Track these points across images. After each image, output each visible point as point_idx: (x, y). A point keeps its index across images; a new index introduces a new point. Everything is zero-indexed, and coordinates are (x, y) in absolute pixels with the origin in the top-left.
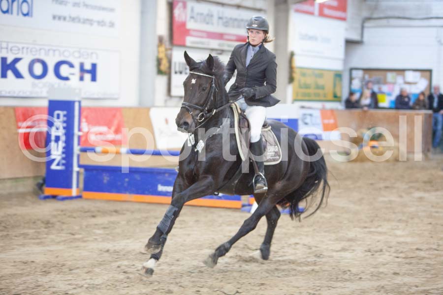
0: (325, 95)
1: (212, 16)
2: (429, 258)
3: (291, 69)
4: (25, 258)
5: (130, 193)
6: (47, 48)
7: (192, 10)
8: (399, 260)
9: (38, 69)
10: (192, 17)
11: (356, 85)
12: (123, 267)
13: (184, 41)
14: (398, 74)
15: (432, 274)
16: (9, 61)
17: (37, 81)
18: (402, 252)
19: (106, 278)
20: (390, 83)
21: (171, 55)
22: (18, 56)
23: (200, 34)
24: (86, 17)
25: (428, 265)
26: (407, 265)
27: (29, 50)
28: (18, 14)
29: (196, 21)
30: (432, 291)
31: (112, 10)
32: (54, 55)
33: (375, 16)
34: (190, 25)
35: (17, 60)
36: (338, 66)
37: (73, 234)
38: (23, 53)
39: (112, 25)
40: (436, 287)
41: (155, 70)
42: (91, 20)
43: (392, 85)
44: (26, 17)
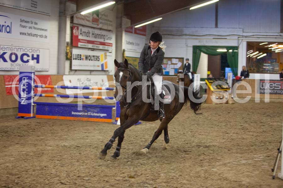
1: (90, 33)
3: (124, 57)
5: (58, 115)
6: (17, 48)
7: (81, 30)
10: (81, 34)
13: (78, 44)
14: (169, 60)
17: (13, 63)
20: (165, 64)
21: (72, 51)
22: (5, 51)
23: (84, 41)
24: (35, 33)
27: (10, 48)
28: (5, 32)
29: (82, 36)
31: (46, 30)
32: (20, 51)
34: (80, 37)
35: (4, 53)
38: (7, 50)
39: (46, 37)
41: (65, 58)
42: (37, 35)
43: (165, 65)
44: (9, 34)
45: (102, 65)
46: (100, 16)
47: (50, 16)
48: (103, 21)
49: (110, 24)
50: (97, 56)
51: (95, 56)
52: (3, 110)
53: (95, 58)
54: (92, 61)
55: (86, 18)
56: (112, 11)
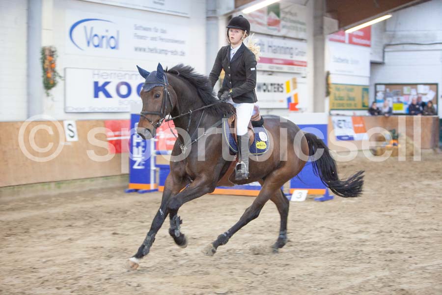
0: (355, 105)
1: (263, 45)
2: (429, 237)
3: (328, 84)
4: (96, 244)
6: (130, 73)
8: (405, 240)
9: (124, 90)
11: (380, 96)
12: (174, 251)
14: (413, 88)
15: (430, 252)
16: (100, 84)
17: (123, 99)
18: (407, 233)
19: (157, 261)
22: (108, 80)
24: (162, 48)
25: (428, 243)
26: (411, 245)
27: (116, 75)
28: (107, 48)
30: (427, 268)
31: (183, 42)
32: (136, 79)
33: (393, 43)
35: (106, 83)
36: (365, 82)
37: (142, 222)
38: (111, 78)
39: (183, 54)
40: (431, 264)
42: (166, 51)
43: (407, 96)
44: (113, 50)
45: (289, 100)
46: (282, 15)
47: (188, 17)
48: (289, 24)
49: (301, 28)
50: (278, 85)
51: (275, 84)
52: (102, 178)
53: (275, 88)
54: (269, 93)
55: (257, 19)
56: (305, 5)
